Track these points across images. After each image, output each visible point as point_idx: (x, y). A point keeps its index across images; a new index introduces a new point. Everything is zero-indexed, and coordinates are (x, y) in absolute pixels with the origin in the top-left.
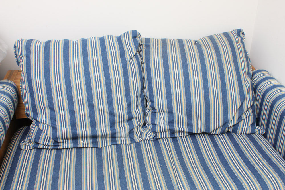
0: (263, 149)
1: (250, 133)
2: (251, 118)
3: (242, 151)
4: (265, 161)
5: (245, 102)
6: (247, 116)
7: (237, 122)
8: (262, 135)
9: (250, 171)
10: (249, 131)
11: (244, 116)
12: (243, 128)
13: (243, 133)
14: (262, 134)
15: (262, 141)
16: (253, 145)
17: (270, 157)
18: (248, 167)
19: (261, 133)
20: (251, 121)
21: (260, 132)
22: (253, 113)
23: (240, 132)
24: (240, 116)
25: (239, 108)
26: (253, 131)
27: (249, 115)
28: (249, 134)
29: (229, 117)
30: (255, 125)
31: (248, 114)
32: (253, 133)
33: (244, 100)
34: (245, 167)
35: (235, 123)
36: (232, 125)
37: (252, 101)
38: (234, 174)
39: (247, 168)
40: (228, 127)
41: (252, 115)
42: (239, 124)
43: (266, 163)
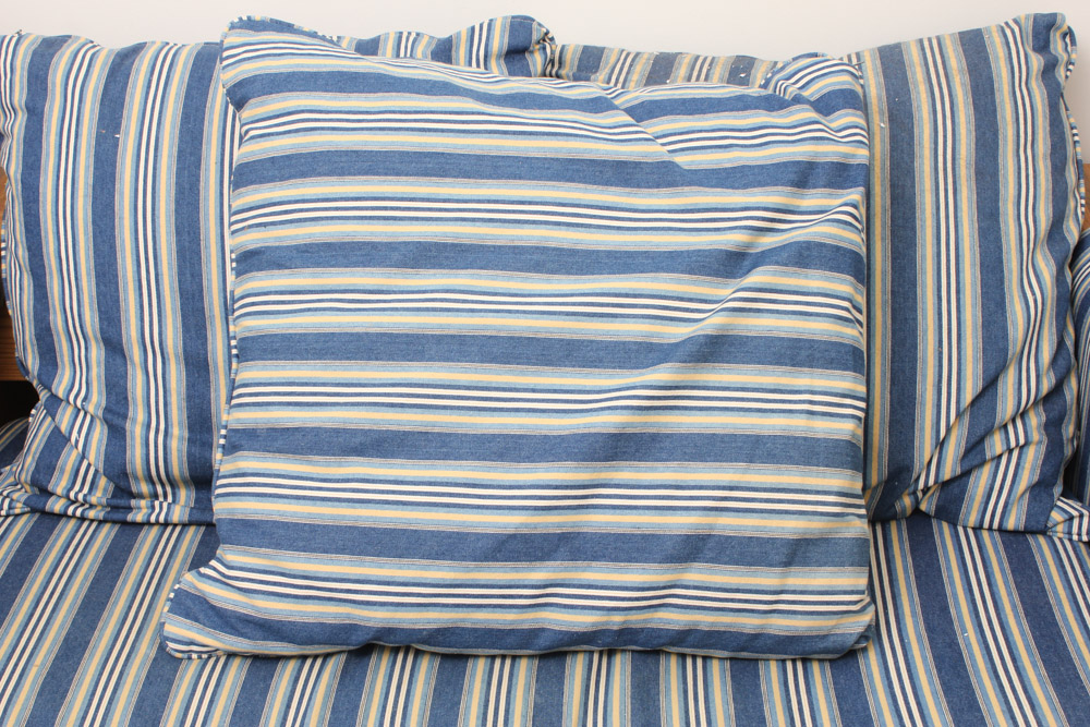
0: (1051, 608)
1: (1021, 528)
2: (1033, 457)
3: (945, 609)
4: (1040, 664)
5: (1010, 376)
6: (1013, 444)
7: (959, 471)
8: (1084, 543)
9: (944, 705)
10: (1018, 519)
11: (996, 444)
12: (987, 503)
13: (986, 525)
14: (1085, 538)
15: (1065, 573)
16: (1013, 585)
17: (1071, 648)
18: (943, 684)
19: (1079, 534)
20: (1033, 469)
21: (1075, 529)
22: (1048, 435)
23: (973, 520)
24: (973, 441)
25: (973, 403)
26: (1038, 522)
27: (1022, 441)
28: (1015, 532)
29: (916, 443)
30: (1058, 490)
31: (1017, 434)
32: (1037, 527)
33: (1003, 368)
34: (931, 682)
35: (947, 474)
36: (931, 481)
37: (1052, 374)
38: (867, 708)
39: (939, 687)
40: (912, 489)
41: (1040, 442)
42: (972, 479)
43: (1038, 675)
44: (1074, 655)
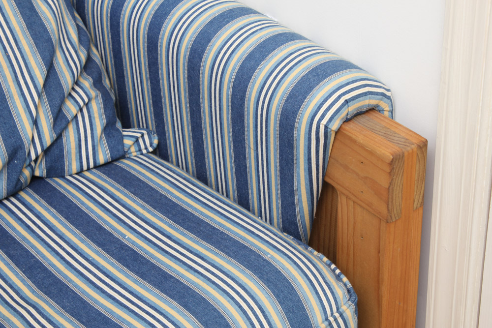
0: (166, 198)
1: (109, 159)
2: (97, 107)
3: (100, 228)
4: (186, 232)
5: (59, 58)
6: (82, 104)
7: (55, 136)
8: (152, 153)
9: (148, 285)
10: (105, 154)
11: (70, 108)
12: (80, 152)
13: (85, 167)
14: (151, 149)
15: (157, 173)
16: (132, 195)
17: (197, 214)
18: (137, 273)
19: (146, 148)
20: (100, 116)
21: (142, 146)
22: (99, 90)
23: (75, 168)
24: (56, 111)
25: (44, 86)
26: (118, 151)
27: (86, 100)
28: (106, 164)
29: (19, 127)
30: (119, 125)
31: (80, 96)
32: (120, 154)
33: (53, 53)
34: (128, 276)
35: (48, 141)
36: (39, 151)
37: (82, 48)
38: (100, 314)
39: (136, 277)
40: (28, 162)
41: (97, 96)
42: (64, 139)
43: (191, 239)
44: (201, 217)
